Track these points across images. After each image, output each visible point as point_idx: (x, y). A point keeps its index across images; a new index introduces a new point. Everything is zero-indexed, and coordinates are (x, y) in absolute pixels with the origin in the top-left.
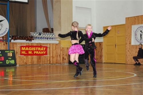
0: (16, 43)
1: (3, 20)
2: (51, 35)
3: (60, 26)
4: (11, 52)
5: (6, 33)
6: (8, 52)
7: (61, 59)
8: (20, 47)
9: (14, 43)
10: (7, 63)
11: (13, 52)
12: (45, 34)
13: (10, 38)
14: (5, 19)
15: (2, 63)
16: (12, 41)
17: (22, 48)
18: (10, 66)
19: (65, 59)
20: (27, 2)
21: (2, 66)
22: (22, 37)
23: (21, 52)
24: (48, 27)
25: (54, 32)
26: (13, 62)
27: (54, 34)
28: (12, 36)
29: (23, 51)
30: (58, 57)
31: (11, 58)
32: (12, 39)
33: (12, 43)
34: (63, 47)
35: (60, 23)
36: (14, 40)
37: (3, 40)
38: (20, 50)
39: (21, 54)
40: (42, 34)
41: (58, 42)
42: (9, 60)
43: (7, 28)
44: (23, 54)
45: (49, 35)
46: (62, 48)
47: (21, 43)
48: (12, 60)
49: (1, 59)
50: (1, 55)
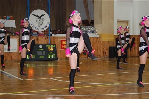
0: (56, 37)
1: (44, 15)
2: (91, 29)
3: (101, 19)
4: (53, 46)
5: (47, 28)
6: (49, 46)
7: (102, 53)
8: (61, 41)
9: (55, 37)
10: (49, 57)
12: (85, 28)
13: (51, 33)
14: (46, 13)
15: (43, 57)
16: (53, 35)
17: (63, 42)
18: (51, 60)
19: (106, 53)
21: (44, 61)
22: (62, 31)
23: (62, 46)
24: (87, 19)
25: (94, 25)
27: (94, 28)
28: (53, 30)
29: (64, 45)
30: (99, 51)
31: (52, 53)
32: (53, 33)
33: (53, 38)
34: (103, 40)
35: (100, 16)
36: (55, 34)
37: (44, 34)
38: (60, 44)
39: (62, 48)
40: (82, 27)
41: (98, 36)
42: (50, 54)
43: (48, 22)
44: (63, 48)
45: (89, 29)
46: (103, 42)
47: (62, 37)
48: (53, 54)
49: (43, 53)
50: (43, 49)
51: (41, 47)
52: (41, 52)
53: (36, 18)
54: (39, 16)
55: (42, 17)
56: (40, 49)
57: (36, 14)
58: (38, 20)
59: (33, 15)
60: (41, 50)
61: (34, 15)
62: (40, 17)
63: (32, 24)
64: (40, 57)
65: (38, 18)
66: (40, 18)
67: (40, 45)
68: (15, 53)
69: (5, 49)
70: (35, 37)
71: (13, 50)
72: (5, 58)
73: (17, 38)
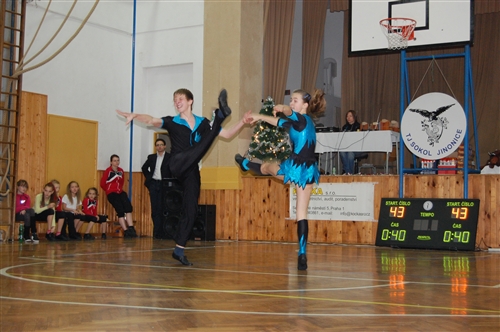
0: (496, 176)
1: (448, 107)
4: (467, 204)
5: (456, 147)
9: (490, 176)
11: (472, 204)
14: (454, 101)
15: (429, 238)
20: (468, 39)
26: (463, 237)
31: (459, 226)
33: (483, 178)
37: (457, 166)
42: (453, 231)
43: (460, 129)
48: (462, 230)
49: (430, 226)
50: (432, 215)
51: (428, 206)
52: (427, 222)
53: (423, 118)
54: (430, 113)
55: (440, 116)
56: (423, 214)
58: (429, 124)
59: (414, 111)
60: (427, 215)
61: (418, 111)
62: (434, 115)
63: (409, 138)
64: (420, 237)
65: (427, 119)
66: (435, 118)
67: (425, 200)
68: (367, 222)
69: (342, 211)
70: (425, 178)
71: (361, 214)
72: (343, 237)
73: (373, 181)
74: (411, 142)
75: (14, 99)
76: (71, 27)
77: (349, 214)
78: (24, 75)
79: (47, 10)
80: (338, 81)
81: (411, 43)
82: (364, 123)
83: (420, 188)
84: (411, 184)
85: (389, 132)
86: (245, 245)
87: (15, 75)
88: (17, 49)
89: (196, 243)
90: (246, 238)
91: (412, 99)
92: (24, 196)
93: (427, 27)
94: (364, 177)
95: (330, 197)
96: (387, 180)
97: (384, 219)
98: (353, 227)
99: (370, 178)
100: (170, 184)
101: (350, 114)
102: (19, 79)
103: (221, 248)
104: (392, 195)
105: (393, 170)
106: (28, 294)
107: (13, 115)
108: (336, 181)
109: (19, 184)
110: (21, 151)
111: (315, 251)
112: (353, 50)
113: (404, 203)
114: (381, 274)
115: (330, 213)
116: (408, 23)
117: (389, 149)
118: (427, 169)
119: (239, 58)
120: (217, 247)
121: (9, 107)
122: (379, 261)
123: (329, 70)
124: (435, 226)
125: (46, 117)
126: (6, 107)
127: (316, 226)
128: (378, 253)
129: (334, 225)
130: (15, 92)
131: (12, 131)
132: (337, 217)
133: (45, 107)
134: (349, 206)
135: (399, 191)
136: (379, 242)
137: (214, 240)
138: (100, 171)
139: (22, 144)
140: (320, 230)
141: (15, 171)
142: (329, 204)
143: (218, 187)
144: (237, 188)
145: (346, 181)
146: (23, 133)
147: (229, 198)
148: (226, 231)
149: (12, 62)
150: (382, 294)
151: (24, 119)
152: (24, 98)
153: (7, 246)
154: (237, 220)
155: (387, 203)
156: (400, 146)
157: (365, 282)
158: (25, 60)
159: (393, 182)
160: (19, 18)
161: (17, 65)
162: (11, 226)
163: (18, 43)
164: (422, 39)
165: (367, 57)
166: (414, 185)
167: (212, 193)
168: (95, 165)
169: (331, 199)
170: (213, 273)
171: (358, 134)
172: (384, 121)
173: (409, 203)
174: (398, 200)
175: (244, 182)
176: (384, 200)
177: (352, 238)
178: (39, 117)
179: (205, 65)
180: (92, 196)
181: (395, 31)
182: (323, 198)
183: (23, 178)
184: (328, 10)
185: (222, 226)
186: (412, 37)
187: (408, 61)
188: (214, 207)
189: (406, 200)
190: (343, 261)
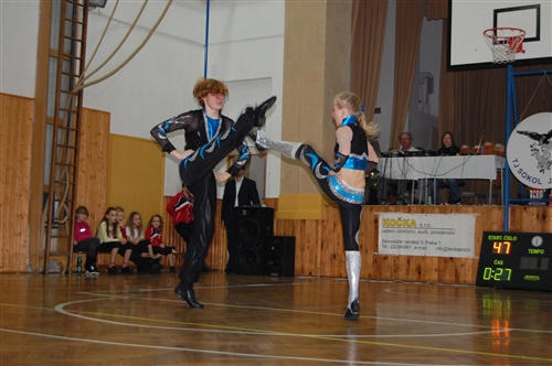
49: (539, 264)
50: (542, 252)
51: (537, 241)
52: (535, 260)
53: (532, 141)
54: (540, 136)
56: (531, 251)
57: (531, 130)
58: (539, 148)
59: (521, 133)
60: (536, 252)
61: (526, 133)
63: (516, 163)
64: (527, 277)
65: (537, 142)
66: (546, 142)
67: (534, 235)
68: (466, 259)
69: (438, 246)
70: (534, 210)
71: (460, 250)
72: (439, 275)
73: (474, 212)
74: (518, 168)
75: (74, 117)
76: (137, 37)
77: (446, 249)
78: (85, 90)
79: (111, 18)
80: (435, 98)
81: (519, 56)
82: (465, 147)
83: (529, 220)
84: (518, 216)
85: (493, 157)
86: (328, 283)
87: (75, 90)
88: (78, 61)
89: (273, 279)
90: (328, 274)
91: (519, 121)
92: (84, 225)
93: (537, 38)
94: (464, 208)
95: (425, 229)
96: (490, 210)
97: (486, 256)
98: (450, 263)
99: (470, 208)
100: (244, 212)
101: (448, 136)
102: (80, 94)
103: (301, 286)
104: (495, 228)
105: (497, 200)
106: (87, 333)
107: (72, 134)
108: (432, 212)
109: (78, 211)
110: (80, 173)
111: (407, 291)
112: (452, 64)
113: (510, 238)
114: (482, 319)
115: (425, 248)
116: (516, 33)
117: (493, 177)
118: (536, 200)
119: (323, 72)
120: (296, 284)
121: (68, 126)
122: (480, 304)
123: (425, 86)
124: (545, 265)
125: (109, 136)
126: (65, 125)
127: (409, 262)
128: (479, 295)
129: (428, 261)
130: (74, 108)
131: (71, 152)
132: (432, 252)
133: (108, 126)
134: (446, 241)
135: (504, 224)
136: (480, 282)
137: (293, 275)
138: (167, 197)
139: (82, 166)
140: (413, 266)
141: (74, 196)
142: (423, 237)
143: (298, 217)
144: (320, 218)
145: (443, 211)
146: (83, 154)
147: (310, 229)
148: (307, 266)
149: (72, 75)
150: (482, 342)
151: (84, 139)
152: (85, 115)
153: (64, 279)
154: (319, 254)
155: (490, 238)
156: (505, 173)
157: (463, 328)
158: (86, 74)
159: (496, 214)
160: (80, 27)
161: (77, 79)
162: (69, 257)
163: (78, 55)
164: (532, 51)
165: (469, 72)
166: (521, 218)
167: (292, 223)
168: (161, 189)
169: (426, 232)
170: (291, 314)
171: (458, 159)
172: (488, 144)
173: (515, 238)
174: (503, 234)
175: (328, 212)
176: (486, 234)
177: (449, 277)
178: (101, 137)
179: (286, 80)
180: (156, 224)
181: (501, 42)
182: (417, 231)
183: (82, 204)
184: (425, 18)
185: (302, 260)
186: (520, 49)
187: (515, 76)
188: (293, 239)
189: (512, 234)
190: (438, 303)
